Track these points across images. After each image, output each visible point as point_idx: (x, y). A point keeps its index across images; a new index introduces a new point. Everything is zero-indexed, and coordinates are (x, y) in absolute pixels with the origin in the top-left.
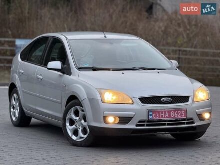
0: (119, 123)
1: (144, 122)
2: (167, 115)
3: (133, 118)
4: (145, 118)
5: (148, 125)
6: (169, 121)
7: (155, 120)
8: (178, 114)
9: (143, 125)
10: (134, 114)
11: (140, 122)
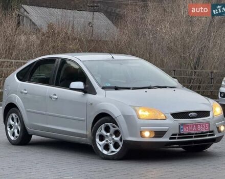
0: (154, 137)
1: (176, 135)
2: (195, 129)
3: (166, 132)
4: (177, 132)
5: (178, 138)
6: (196, 134)
7: (185, 133)
8: (203, 127)
9: (175, 138)
10: (168, 128)
11: (173, 135)
